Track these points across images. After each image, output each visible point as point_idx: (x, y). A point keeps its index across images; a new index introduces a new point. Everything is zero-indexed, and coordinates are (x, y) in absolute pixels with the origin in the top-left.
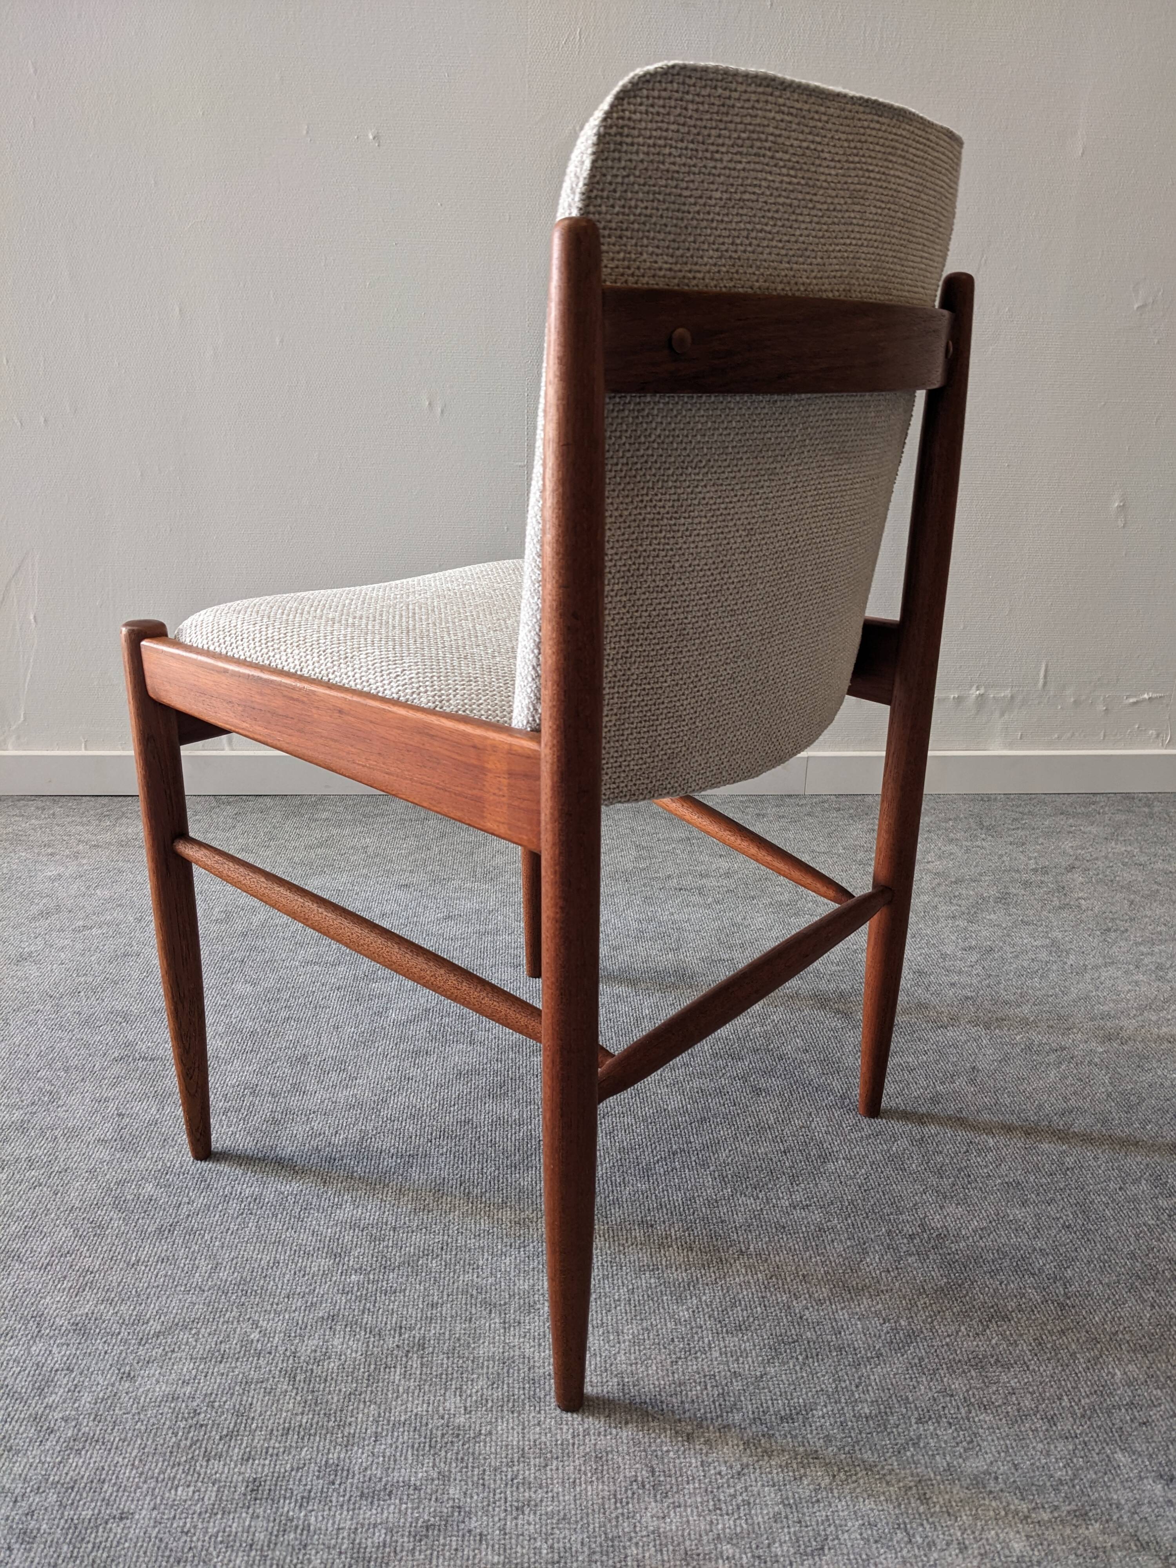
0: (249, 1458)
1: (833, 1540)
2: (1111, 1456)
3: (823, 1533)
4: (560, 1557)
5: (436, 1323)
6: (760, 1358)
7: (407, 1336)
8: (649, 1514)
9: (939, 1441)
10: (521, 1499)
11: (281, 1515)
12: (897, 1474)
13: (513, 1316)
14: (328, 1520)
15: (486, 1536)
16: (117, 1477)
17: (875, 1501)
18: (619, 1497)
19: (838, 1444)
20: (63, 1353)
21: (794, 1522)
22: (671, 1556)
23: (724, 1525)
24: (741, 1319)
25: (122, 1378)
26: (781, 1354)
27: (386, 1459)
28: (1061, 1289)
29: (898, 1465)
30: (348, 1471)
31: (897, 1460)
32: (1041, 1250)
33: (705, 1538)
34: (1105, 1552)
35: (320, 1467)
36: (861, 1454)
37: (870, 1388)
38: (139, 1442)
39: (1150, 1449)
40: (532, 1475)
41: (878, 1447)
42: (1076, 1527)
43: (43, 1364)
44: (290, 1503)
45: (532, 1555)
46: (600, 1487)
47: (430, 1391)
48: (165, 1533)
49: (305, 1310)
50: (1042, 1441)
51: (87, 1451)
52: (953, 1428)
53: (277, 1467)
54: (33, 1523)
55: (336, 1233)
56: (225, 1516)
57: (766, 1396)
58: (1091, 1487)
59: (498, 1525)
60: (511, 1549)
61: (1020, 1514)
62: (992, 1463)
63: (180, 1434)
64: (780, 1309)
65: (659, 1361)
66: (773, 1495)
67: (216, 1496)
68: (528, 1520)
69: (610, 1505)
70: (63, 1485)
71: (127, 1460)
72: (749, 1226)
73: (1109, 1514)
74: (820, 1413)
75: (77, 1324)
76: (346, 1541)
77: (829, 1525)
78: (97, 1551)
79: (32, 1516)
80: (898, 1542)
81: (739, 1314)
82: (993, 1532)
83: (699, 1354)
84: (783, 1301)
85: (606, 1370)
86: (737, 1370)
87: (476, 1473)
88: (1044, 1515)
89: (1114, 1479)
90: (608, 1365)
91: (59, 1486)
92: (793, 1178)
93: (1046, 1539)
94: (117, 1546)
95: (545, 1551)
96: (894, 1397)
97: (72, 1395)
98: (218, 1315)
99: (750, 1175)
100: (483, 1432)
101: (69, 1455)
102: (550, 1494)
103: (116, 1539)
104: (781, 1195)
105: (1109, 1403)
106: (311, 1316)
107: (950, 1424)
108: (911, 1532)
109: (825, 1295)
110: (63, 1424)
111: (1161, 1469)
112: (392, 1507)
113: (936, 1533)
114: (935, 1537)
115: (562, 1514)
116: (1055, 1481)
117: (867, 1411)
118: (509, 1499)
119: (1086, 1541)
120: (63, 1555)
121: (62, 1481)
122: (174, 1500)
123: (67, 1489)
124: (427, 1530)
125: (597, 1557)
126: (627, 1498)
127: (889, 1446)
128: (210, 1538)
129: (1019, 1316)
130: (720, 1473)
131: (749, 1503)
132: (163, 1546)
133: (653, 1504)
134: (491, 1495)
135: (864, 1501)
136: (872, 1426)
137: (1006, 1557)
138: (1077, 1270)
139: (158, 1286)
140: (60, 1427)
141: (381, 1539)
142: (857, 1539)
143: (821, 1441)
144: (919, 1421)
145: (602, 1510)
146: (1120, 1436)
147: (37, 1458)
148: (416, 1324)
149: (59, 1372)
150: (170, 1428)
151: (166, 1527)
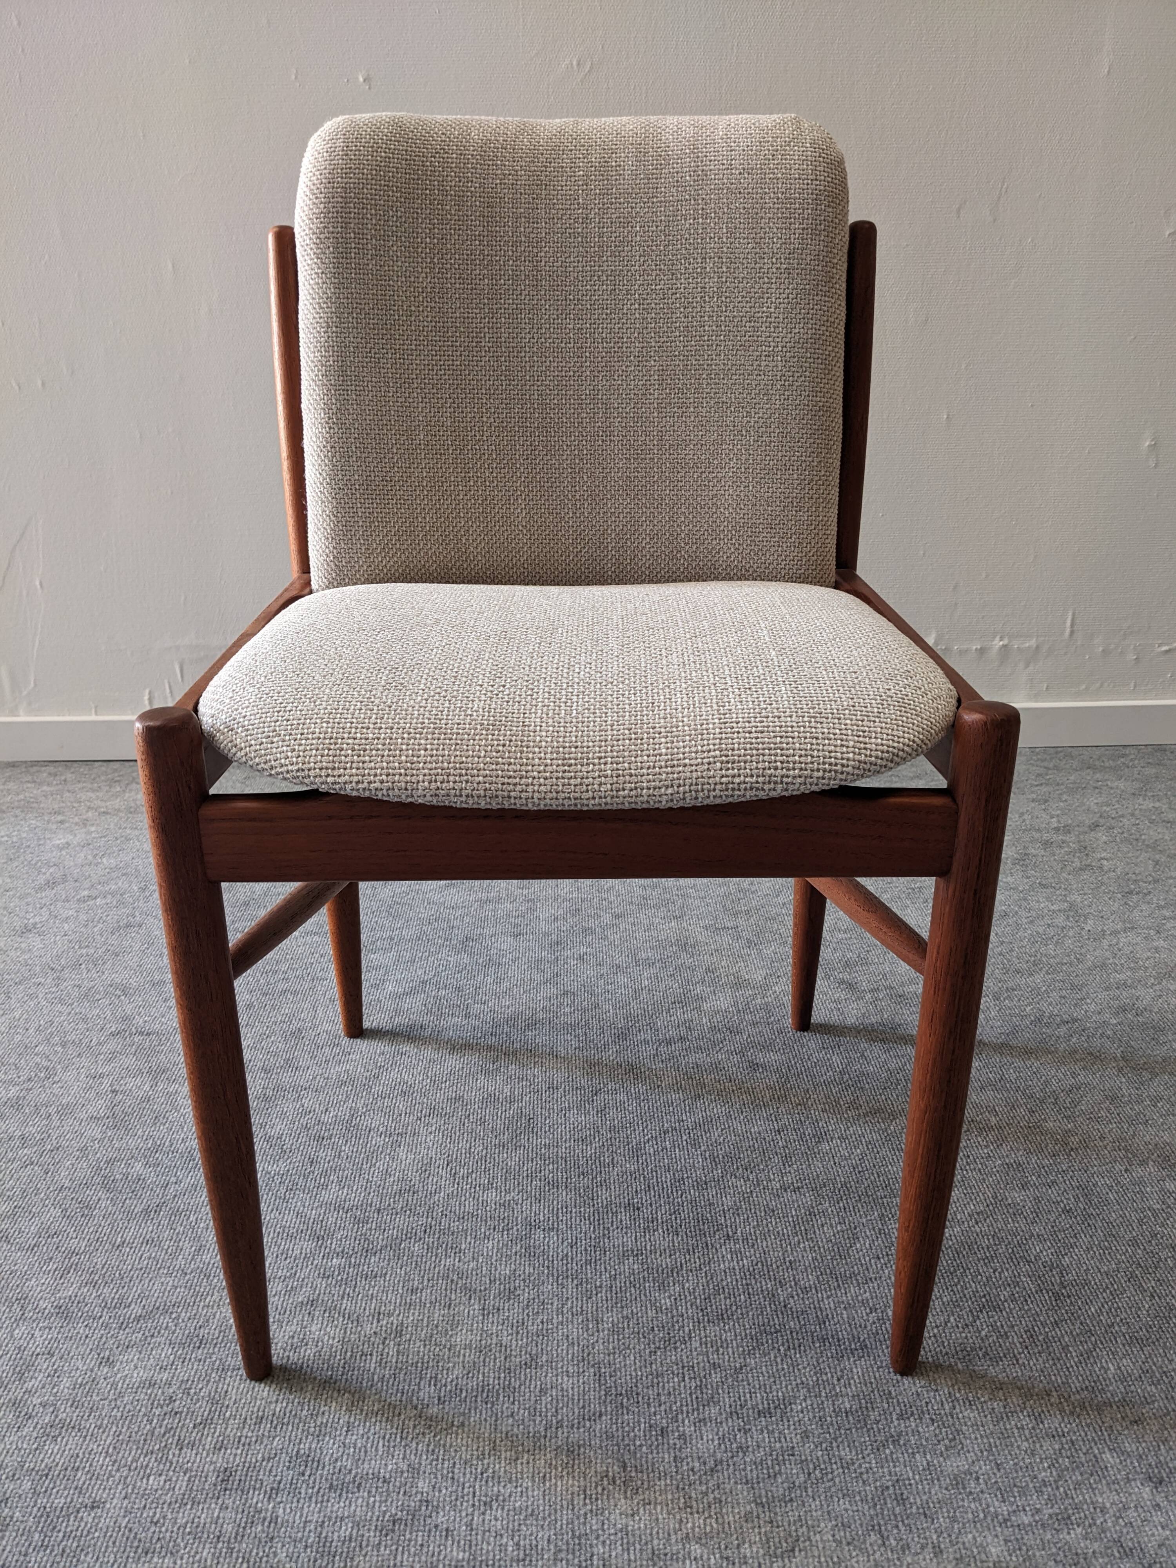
0: (221, 1447)
1: (804, 1542)
2: (1098, 1456)
3: (794, 1534)
4: (525, 1555)
5: (415, 1309)
6: (741, 1349)
7: (385, 1322)
8: (617, 1511)
9: (920, 1438)
10: (490, 1493)
11: (250, 1507)
12: (874, 1473)
13: (492, 1302)
14: (296, 1512)
15: (452, 1531)
16: (91, 1465)
17: (850, 1501)
18: (588, 1492)
19: (816, 1440)
20: (45, 1336)
21: (765, 1522)
22: (638, 1555)
23: (694, 1524)
24: (723, 1307)
25: (101, 1363)
26: (763, 1345)
27: (357, 1450)
28: (1057, 1278)
29: (877, 1463)
30: (319, 1462)
31: (875, 1458)
32: (1038, 1236)
33: (673, 1537)
34: (1085, 1559)
35: (291, 1457)
36: (839, 1451)
37: (852, 1381)
38: (114, 1429)
39: (1140, 1449)
40: (502, 1469)
41: (857, 1444)
42: (1057, 1531)
43: (25, 1348)
44: (259, 1495)
45: (497, 1552)
46: (570, 1482)
47: (405, 1380)
48: (134, 1523)
49: (285, 1295)
50: (1027, 1440)
51: (63, 1438)
52: (936, 1424)
53: (249, 1457)
54: (7, 1510)
55: (320, 1214)
56: (195, 1506)
57: (744, 1388)
58: (1075, 1489)
59: (465, 1520)
60: (476, 1545)
61: (1000, 1517)
62: (973, 1462)
63: (155, 1421)
64: (764, 1297)
65: (637, 1350)
66: (745, 1493)
67: (187, 1485)
68: (495, 1516)
69: (579, 1501)
70: (38, 1472)
71: (101, 1448)
72: (737, 1210)
73: (1092, 1519)
74: (800, 1407)
75: (60, 1307)
76: (312, 1534)
77: (801, 1526)
78: (68, 1540)
79: (6, 1503)
80: (871, 1544)
81: (722, 1302)
82: (970, 1536)
83: (678, 1344)
84: (767, 1288)
85: (583, 1360)
86: (716, 1361)
87: (446, 1466)
88: (1025, 1518)
89: (1100, 1480)
90: (585, 1355)
91: (34, 1473)
92: (786, 1159)
93: (1025, 1544)
94: (87, 1536)
95: (510, 1549)
96: (876, 1392)
97: (51, 1380)
98: (198, 1299)
99: (742, 1156)
100: (456, 1423)
101: (45, 1442)
102: (519, 1489)
103: (87, 1529)
104: (772, 1177)
105: (1100, 1399)
106: (290, 1301)
107: (932, 1420)
108: (886, 1534)
109: (812, 1283)
110: (41, 1409)
111: (1150, 1471)
112: (360, 1500)
113: (911, 1536)
114: (909, 1540)
115: (530, 1510)
116: (1038, 1482)
117: (848, 1406)
118: (478, 1493)
119: (1066, 1547)
120: (34, 1544)
121: (37, 1469)
122: (146, 1489)
123: (41, 1476)
124: (394, 1524)
125: (563, 1555)
126: (597, 1494)
127: (868, 1443)
128: (179, 1529)
129: (1012, 1306)
130: (692, 1470)
131: (721, 1501)
132: (132, 1536)
133: (623, 1501)
134: (460, 1489)
135: (839, 1501)
136: (852, 1421)
137: (982, 1562)
138: (1075, 1257)
139: (141, 1269)
140: (37, 1413)
141: (348, 1533)
142: (829, 1541)
143: (798, 1436)
144: (901, 1417)
145: (571, 1507)
146: (1109, 1435)
147: (14, 1444)
148: (395, 1310)
149: (40, 1357)
150: (145, 1415)
151: (136, 1517)
